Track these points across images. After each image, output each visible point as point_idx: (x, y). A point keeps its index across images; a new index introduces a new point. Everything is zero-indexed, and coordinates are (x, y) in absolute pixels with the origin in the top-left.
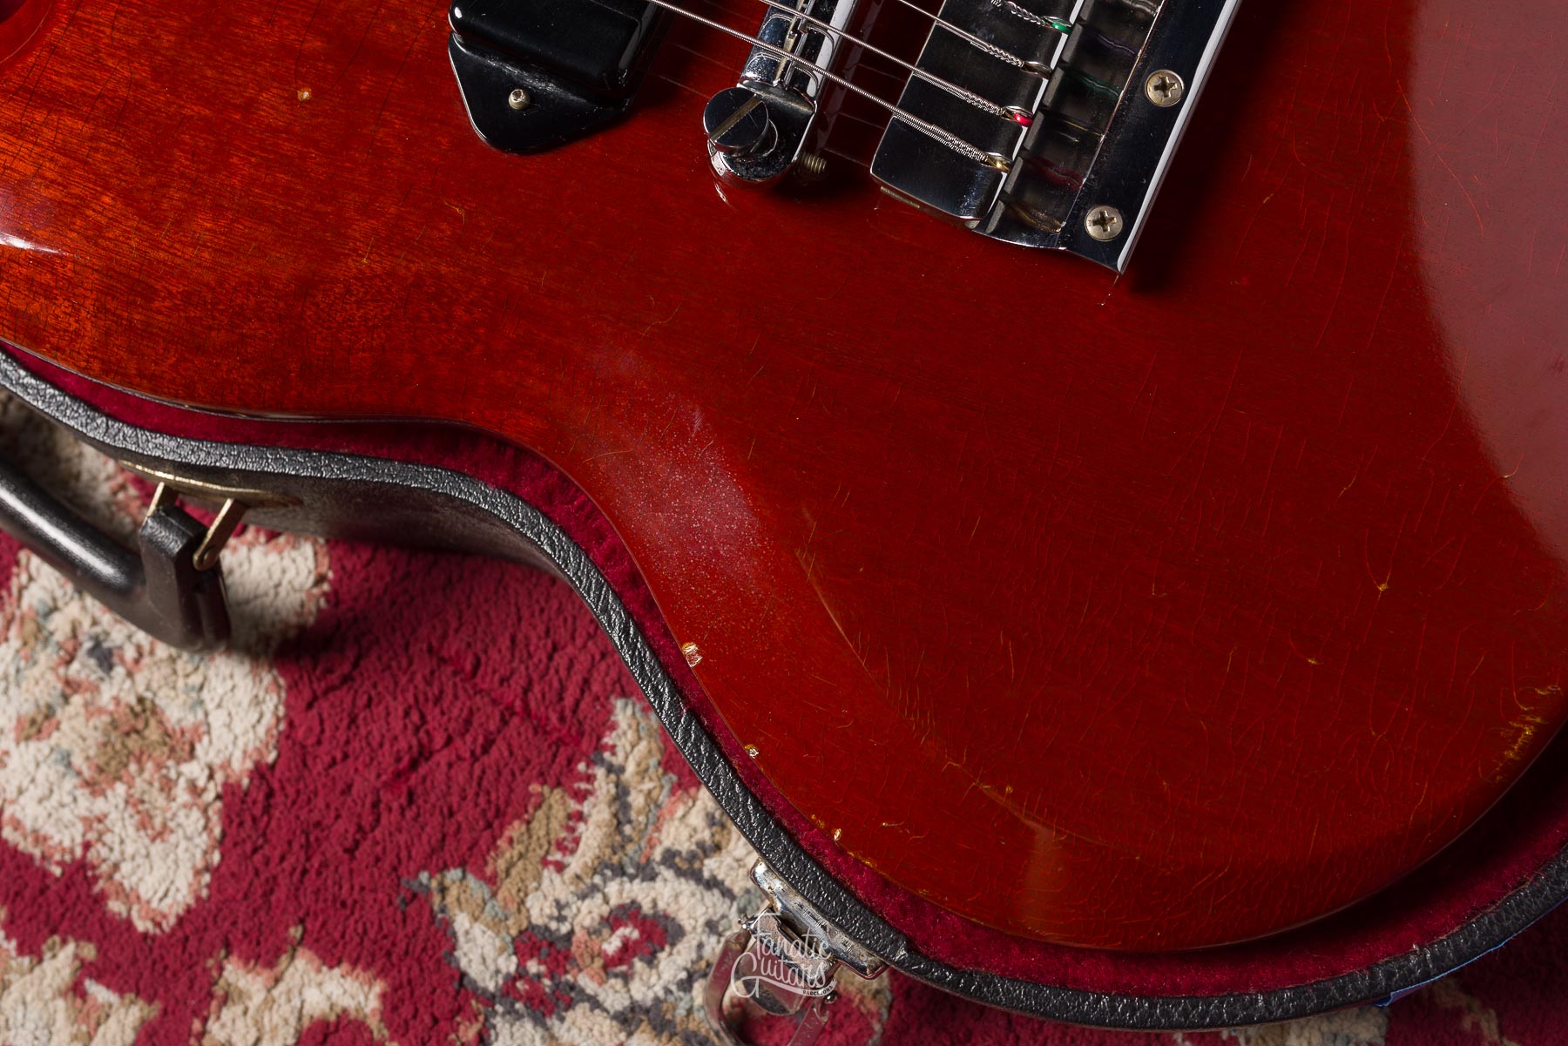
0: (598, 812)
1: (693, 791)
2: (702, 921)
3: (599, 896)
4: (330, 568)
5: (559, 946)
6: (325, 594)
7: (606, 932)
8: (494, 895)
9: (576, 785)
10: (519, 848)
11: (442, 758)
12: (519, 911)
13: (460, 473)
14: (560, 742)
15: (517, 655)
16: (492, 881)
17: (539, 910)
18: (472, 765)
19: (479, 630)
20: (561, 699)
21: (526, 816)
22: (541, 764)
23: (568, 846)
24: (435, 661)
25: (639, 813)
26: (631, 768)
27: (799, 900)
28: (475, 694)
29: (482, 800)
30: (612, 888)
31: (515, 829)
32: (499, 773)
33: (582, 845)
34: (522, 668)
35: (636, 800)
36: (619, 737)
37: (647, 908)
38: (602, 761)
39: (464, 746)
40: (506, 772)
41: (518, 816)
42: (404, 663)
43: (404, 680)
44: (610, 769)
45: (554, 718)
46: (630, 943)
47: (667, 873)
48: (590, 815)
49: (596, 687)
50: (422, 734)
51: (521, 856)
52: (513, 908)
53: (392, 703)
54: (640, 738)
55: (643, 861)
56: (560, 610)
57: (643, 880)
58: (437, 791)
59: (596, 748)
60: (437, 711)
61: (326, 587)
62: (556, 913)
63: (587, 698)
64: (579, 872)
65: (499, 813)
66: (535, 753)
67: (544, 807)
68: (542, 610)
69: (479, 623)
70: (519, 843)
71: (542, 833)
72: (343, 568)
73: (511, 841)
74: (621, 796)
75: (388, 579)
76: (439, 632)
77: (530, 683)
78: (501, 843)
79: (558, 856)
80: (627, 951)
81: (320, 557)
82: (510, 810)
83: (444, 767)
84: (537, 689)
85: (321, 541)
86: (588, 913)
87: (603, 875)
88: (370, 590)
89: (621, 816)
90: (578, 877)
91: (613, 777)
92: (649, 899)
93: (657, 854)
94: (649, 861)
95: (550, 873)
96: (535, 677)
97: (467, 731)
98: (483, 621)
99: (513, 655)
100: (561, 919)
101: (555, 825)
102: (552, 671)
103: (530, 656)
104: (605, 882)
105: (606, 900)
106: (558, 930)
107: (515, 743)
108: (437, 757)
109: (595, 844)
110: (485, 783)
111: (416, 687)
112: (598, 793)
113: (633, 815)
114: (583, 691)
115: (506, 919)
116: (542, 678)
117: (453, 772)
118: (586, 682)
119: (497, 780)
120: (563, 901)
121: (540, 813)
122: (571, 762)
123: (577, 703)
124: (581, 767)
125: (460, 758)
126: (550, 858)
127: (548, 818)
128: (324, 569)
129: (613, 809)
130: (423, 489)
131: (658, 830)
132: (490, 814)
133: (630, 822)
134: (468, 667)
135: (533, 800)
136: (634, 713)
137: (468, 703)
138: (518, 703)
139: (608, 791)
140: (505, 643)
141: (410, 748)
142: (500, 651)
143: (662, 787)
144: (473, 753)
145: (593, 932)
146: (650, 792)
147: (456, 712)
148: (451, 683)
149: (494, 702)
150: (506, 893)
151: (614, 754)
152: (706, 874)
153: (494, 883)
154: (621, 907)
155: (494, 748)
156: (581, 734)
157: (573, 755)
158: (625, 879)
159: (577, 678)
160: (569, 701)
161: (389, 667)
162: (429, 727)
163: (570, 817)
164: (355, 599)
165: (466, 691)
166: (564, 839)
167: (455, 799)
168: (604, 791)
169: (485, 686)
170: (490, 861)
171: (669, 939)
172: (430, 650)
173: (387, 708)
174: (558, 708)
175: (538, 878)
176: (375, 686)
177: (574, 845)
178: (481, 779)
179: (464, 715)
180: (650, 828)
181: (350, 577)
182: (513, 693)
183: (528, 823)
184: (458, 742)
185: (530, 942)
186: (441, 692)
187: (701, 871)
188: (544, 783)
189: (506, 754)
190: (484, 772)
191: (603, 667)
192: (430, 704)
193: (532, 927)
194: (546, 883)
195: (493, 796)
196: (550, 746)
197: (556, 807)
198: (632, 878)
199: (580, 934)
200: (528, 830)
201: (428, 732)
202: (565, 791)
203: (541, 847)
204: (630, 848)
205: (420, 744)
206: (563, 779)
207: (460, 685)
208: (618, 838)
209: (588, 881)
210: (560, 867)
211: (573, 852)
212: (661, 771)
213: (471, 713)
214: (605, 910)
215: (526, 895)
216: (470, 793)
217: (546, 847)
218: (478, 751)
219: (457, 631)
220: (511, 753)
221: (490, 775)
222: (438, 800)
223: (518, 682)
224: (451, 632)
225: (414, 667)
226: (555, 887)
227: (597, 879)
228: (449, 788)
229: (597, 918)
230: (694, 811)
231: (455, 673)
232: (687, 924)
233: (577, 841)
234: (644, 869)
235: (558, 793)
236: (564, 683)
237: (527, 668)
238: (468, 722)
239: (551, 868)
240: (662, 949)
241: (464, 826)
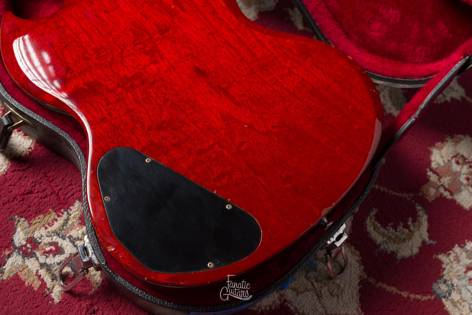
0: (61, 221)
1: (83, 226)
2: (69, 252)
3: (51, 238)
4: (33, 147)
5: (37, 244)
6: (29, 152)
7: (48, 245)
8: (29, 227)
9: (59, 213)
10: (40, 220)
11: (34, 195)
12: (32, 233)
13: (71, 136)
14: (61, 203)
15: (62, 182)
16: (30, 224)
17: (37, 235)
18: (40, 199)
19: (57, 174)
20: (66, 195)
21: (45, 215)
22: (54, 206)
23: (50, 225)
24: (44, 175)
25: (69, 225)
26: (72, 215)
27: (90, 245)
28: (49, 186)
29: (38, 207)
30: (55, 238)
31: (41, 216)
32: (45, 204)
33: (53, 226)
34: (62, 185)
35: (70, 222)
36: (74, 208)
37: (59, 245)
38: (67, 211)
39: (40, 195)
40: (46, 204)
41: (43, 214)
42: (38, 173)
43: (36, 176)
44: (68, 214)
45: (62, 198)
46: (52, 250)
47: (68, 240)
48: (58, 221)
49: (74, 196)
50: (33, 188)
51: (39, 222)
52: (32, 232)
53: (30, 179)
54: (78, 210)
55: (64, 235)
56: (76, 178)
57: (62, 239)
58: (29, 201)
59: (68, 208)
60: (39, 185)
61: (30, 150)
62: (40, 237)
63: (72, 197)
64: (49, 231)
65: (40, 211)
66: (54, 203)
67: (50, 215)
68: (72, 176)
69: (58, 172)
70: (40, 219)
71: (46, 220)
72: (36, 148)
73: (39, 218)
74: (67, 220)
75: (44, 155)
76: (49, 170)
77: (61, 189)
78: (37, 218)
79: (47, 226)
80: (50, 251)
81: (33, 144)
82: (42, 212)
83: (34, 197)
84: (62, 191)
85: (35, 141)
86: (47, 240)
87: (54, 234)
88: (39, 155)
89: (65, 224)
90: (49, 232)
91: (68, 215)
92: (61, 243)
93: (68, 235)
94: (65, 235)
95: (43, 228)
96: (63, 188)
97: (43, 192)
98: (59, 172)
99: (61, 182)
100: (40, 239)
101: (50, 219)
102: (67, 189)
103: (65, 184)
104: (54, 236)
105: (52, 239)
106: (38, 240)
107: (51, 199)
108: (33, 194)
109: (56, 227)
110: (40, 204)
111: (37, 178)
112: (63, 217)
113: (67, 225)
114: (71, 196)
115: (29, 233)
116: (65, 189)
117: (35, 199)
118: (73, 194)
119: (43, 205)
120: (43, 235)
121: (48, 216)
122: (61, 208)
123: (69, 197)
124: (62, 210)
125: (38, 197)
126: (45, 225)
127: (49, 217)
128: (32, 146)
129: (64, 222)
130: (62, 136)
131: (71, 230)
132: (38, 211)
133: (66, 226)
134: (51, 180)
135: (48, 212)
136: (79, 205)
137: (46, 187)
138: (57, 191)
139: (65, 218)
140: (61, 178)
141: (29, 190)
142: (59, 180)
143: (77, 222)
144: (41, 197)
145: (45, 244)
146: (74, 222)
147: (43, 187)
148: (45, 181)
149: (52, 189)
150: (32, 228)
151: (71, 211)
152: (76, 244)
153: (30, 225)
154: (54, 242)
155: (46, 198)
156: (66, 204)
157: (62, 207)
158: (58, 237)
159: (72, 192)
161: (34, 172)
162: (36, 188)
163: (54, 219)
164: (35, 156)
165: (47, 184)
166: (50, 223)
167: (32, 204)
168: (64, 217)
169: (51, 185)
170: (32, 220)
171: (60, 253)
172: (45, 173)
173: (29, 180)
174: (64, 196)
175: (40, 228)
176: (29, 174)
177: (52, 225)
178: (40, 203)
179: (44, 189)
180: (70, 229)
181: (37, 151)
182: (56, 189)
183: (45, 216)
184: (40, 193)
185: (31, 240)
186: (42, 182)
187: (75, 242)
188: (53, 210)
189: (48, 200)
190: (41, 202)
191: (78, 193)
192: (38, 183)
193: (33, 237)
194: (41, 230)
195: (41, 208)
196: (58, 203)
197: (52, 216)
198: (60, 237)
199: (42, 244)
200: (44, 218)
201: (34, 188)
202: (56, 213)
203: (45, 222)
204: (63, 231)
205: (31, 190)
206: (57, 211)
207: (47, 182)
208: (62, 228)
209: (50, 234)
210: (46, 228)
211: (51, 226)
212: (78, 219)
213: (46, 189)
214: (51, 241)
215: (36, 230)
216: (36, 204)
217: (46, 223)
218: (43, 197)
219: (52, 172)
220: (49, 201)
221: (43, 203)
222: (29, 203)
223: (59, 187)
224: (51, 171)
225: (39, 174)
226: (43, 232)
227: (53, 234)
228: (32, 201)
229: (48, 242)
230: (80, 230)
231: (47, 180)
232: (66, 252)
233: (53, 225)
234: (63, 237)
235: (54, 213)
236: (69, 192)
237: (63, 186)
238: (44, 190)
239: (44, 227)
240: (58, 254)
241: (31, 210)
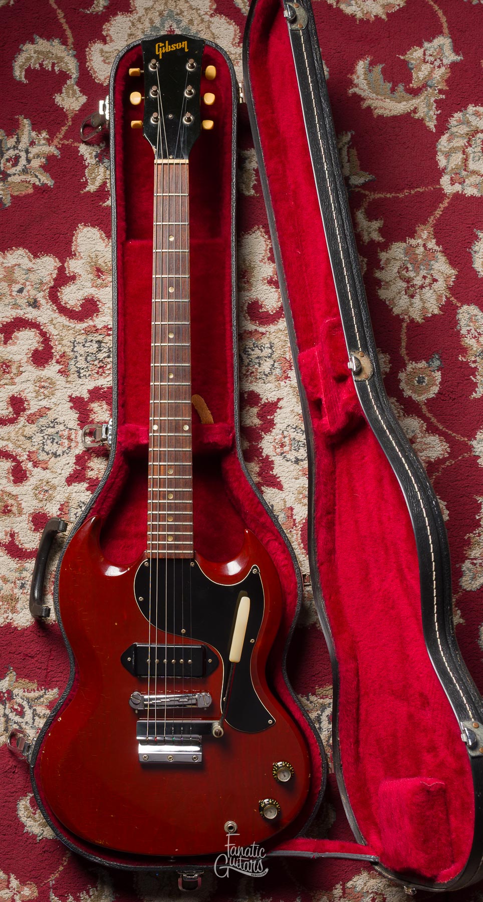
0: (37, 694)
2: (27, 721)
3: (23, 701)
5: (11, 698)
6: (53, 623)
7: (17, 705)
9: (39, 688)
14: (46, 681)
16: (16, 681)
17: (15, 691)
18: (34, 667)
19: (59, 657)
22: (40, 680)
25: (40, 701)
26: (47, 696)
29: (29, 672)
30: (25, 703)
31: (27, 681)
36: (51, 691)
38: (45, 691)
39: (37, 664)
40: (36, 674)
42: (47, 645)
43: (44, 647)
45: (49, 678)
47: (32, 711)
49: (58, 683)
51: (23, 684)
52: (14, 687)
53: (39, 647)
54: (53, 695)
57: (29, 707)
58: (27, 663)
59: (47, 688)
63: (55, 683)
64: (25, 695)
65: (28, 676)
66: (42, 678)
67: (33, 684)
71: (28, 686)
74: (41, 697)
76: (55, 649)
78: (24, 679)
80: (16, 710)
82: (30, 678)
83: (32, 662)
84: (53, 673)
89: (38, 698)
92: (26, 710)
94: (32, 707)
95: (22, 690)
97: (40, 663)
99: (56, 665)
100: (16, 696)
101: (31, 687)
109: (31, 696)
111: (43, 650)
115: (11, 686)
118: (58, 681)
120: (19, 695)
122: (43, 685)
126: (25, 689)
134: (51, 658)
136: (57, 692)
137: (45, 661)
138: (49, 670)
141: (32, 654)
143: (46, 703)
146: (44, 701)
149: (47, 666)
150: (16, 684)
151: (48, 692)
154: (23, 705)
155: (39, 670)
156: (49, 684)
158: (28, 704)
159: (58, 679)
160: (53, 679)
161: (45, 643)
162: (38, 656)
163: (34, 689)
164: (53, 630)
167: (27, 667)
168: (41, 693)
169: (49, 663)
170: (20, 679)
171: (21, 716)
172: (51, 649)
176: (41, 642)
177: (29, 692)
179: (42, 661)
180: (38, 704)
183: (29, 683)
185: (9, 693)
186: (45, 655)
187: (35, 717)
188: (37, 682)
191: (62, 683)
192: (41, 654)
193: (12, 692)
195: (31, 674)
199: (15, 701)
202: (37, 686)
204: (33, 702)
205: (34, 656)
207: (47, 658)
208: (34, 699)
210: (24, 692)
212: (49, 702)
215: (17, 688)
216: (30, 669)
218: (37, 667)
219: (56, 652)
220: (40, 673)
221: (34, 672)
223: (52, 669)
227: (25, 699)
228: (29, 665)
229: (19, 702)
230: (45, 711)
231: (49, 656)
232: (25, 718)
237: (55, 669)
241: (23, 671)
